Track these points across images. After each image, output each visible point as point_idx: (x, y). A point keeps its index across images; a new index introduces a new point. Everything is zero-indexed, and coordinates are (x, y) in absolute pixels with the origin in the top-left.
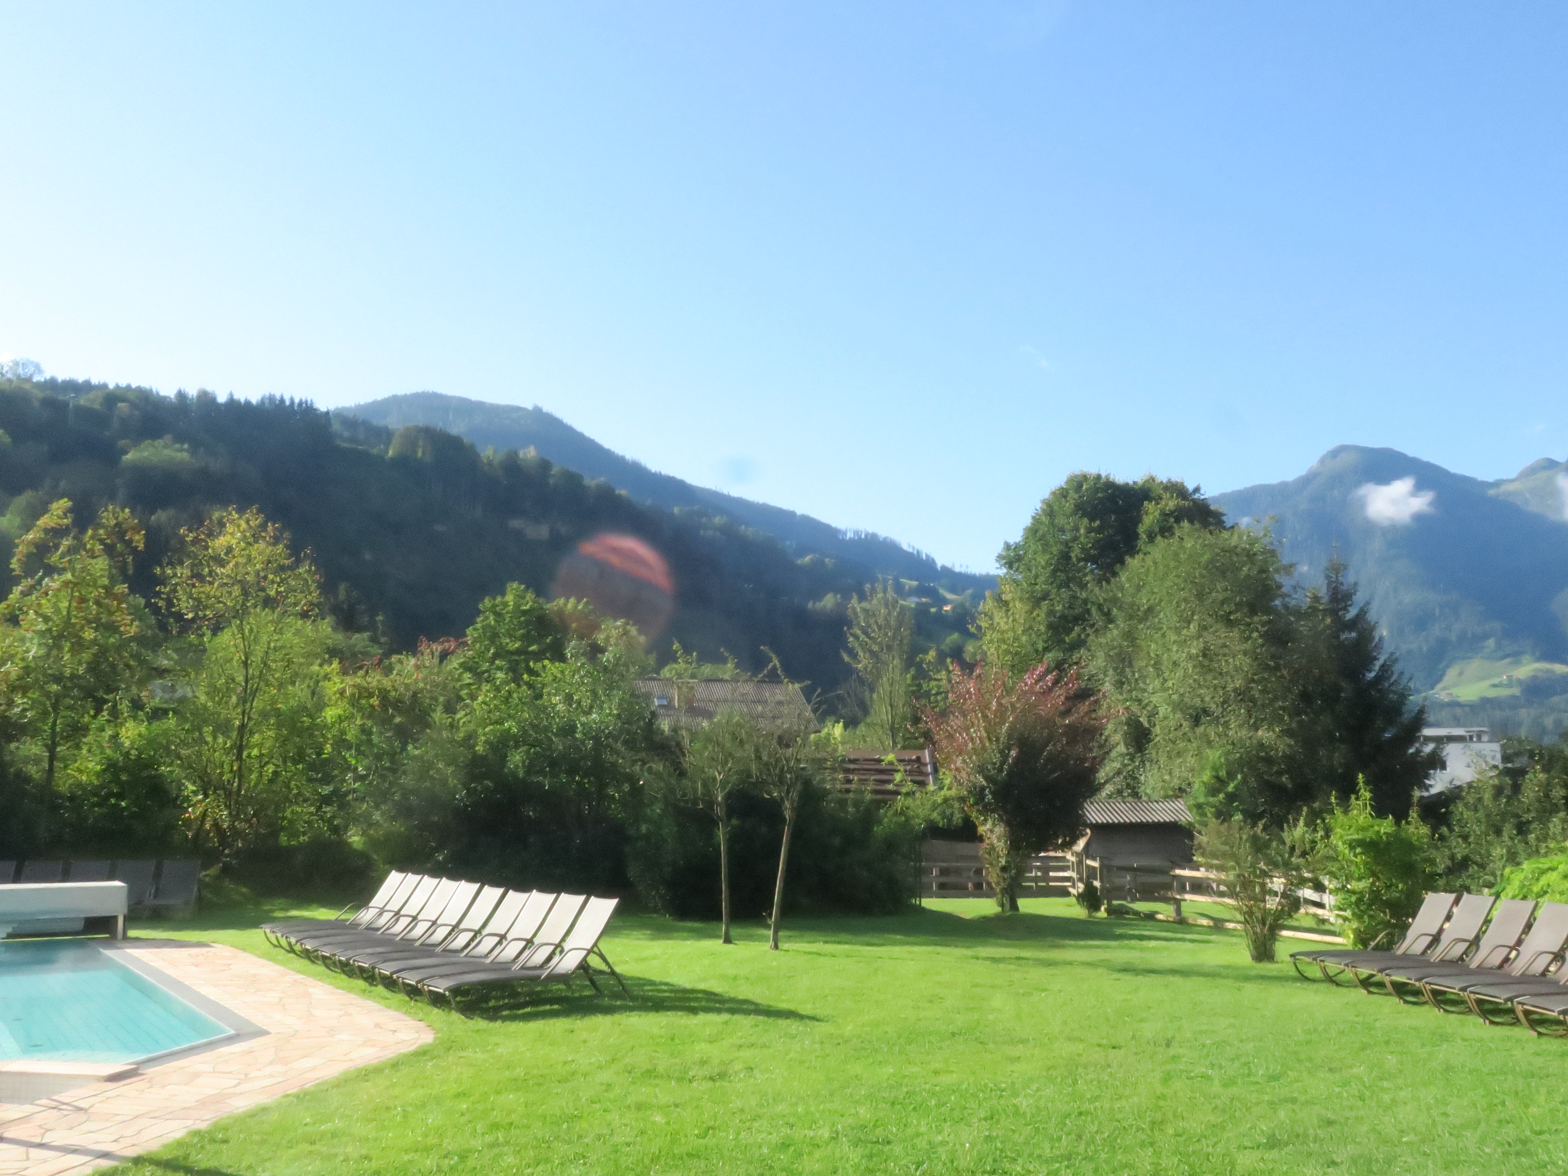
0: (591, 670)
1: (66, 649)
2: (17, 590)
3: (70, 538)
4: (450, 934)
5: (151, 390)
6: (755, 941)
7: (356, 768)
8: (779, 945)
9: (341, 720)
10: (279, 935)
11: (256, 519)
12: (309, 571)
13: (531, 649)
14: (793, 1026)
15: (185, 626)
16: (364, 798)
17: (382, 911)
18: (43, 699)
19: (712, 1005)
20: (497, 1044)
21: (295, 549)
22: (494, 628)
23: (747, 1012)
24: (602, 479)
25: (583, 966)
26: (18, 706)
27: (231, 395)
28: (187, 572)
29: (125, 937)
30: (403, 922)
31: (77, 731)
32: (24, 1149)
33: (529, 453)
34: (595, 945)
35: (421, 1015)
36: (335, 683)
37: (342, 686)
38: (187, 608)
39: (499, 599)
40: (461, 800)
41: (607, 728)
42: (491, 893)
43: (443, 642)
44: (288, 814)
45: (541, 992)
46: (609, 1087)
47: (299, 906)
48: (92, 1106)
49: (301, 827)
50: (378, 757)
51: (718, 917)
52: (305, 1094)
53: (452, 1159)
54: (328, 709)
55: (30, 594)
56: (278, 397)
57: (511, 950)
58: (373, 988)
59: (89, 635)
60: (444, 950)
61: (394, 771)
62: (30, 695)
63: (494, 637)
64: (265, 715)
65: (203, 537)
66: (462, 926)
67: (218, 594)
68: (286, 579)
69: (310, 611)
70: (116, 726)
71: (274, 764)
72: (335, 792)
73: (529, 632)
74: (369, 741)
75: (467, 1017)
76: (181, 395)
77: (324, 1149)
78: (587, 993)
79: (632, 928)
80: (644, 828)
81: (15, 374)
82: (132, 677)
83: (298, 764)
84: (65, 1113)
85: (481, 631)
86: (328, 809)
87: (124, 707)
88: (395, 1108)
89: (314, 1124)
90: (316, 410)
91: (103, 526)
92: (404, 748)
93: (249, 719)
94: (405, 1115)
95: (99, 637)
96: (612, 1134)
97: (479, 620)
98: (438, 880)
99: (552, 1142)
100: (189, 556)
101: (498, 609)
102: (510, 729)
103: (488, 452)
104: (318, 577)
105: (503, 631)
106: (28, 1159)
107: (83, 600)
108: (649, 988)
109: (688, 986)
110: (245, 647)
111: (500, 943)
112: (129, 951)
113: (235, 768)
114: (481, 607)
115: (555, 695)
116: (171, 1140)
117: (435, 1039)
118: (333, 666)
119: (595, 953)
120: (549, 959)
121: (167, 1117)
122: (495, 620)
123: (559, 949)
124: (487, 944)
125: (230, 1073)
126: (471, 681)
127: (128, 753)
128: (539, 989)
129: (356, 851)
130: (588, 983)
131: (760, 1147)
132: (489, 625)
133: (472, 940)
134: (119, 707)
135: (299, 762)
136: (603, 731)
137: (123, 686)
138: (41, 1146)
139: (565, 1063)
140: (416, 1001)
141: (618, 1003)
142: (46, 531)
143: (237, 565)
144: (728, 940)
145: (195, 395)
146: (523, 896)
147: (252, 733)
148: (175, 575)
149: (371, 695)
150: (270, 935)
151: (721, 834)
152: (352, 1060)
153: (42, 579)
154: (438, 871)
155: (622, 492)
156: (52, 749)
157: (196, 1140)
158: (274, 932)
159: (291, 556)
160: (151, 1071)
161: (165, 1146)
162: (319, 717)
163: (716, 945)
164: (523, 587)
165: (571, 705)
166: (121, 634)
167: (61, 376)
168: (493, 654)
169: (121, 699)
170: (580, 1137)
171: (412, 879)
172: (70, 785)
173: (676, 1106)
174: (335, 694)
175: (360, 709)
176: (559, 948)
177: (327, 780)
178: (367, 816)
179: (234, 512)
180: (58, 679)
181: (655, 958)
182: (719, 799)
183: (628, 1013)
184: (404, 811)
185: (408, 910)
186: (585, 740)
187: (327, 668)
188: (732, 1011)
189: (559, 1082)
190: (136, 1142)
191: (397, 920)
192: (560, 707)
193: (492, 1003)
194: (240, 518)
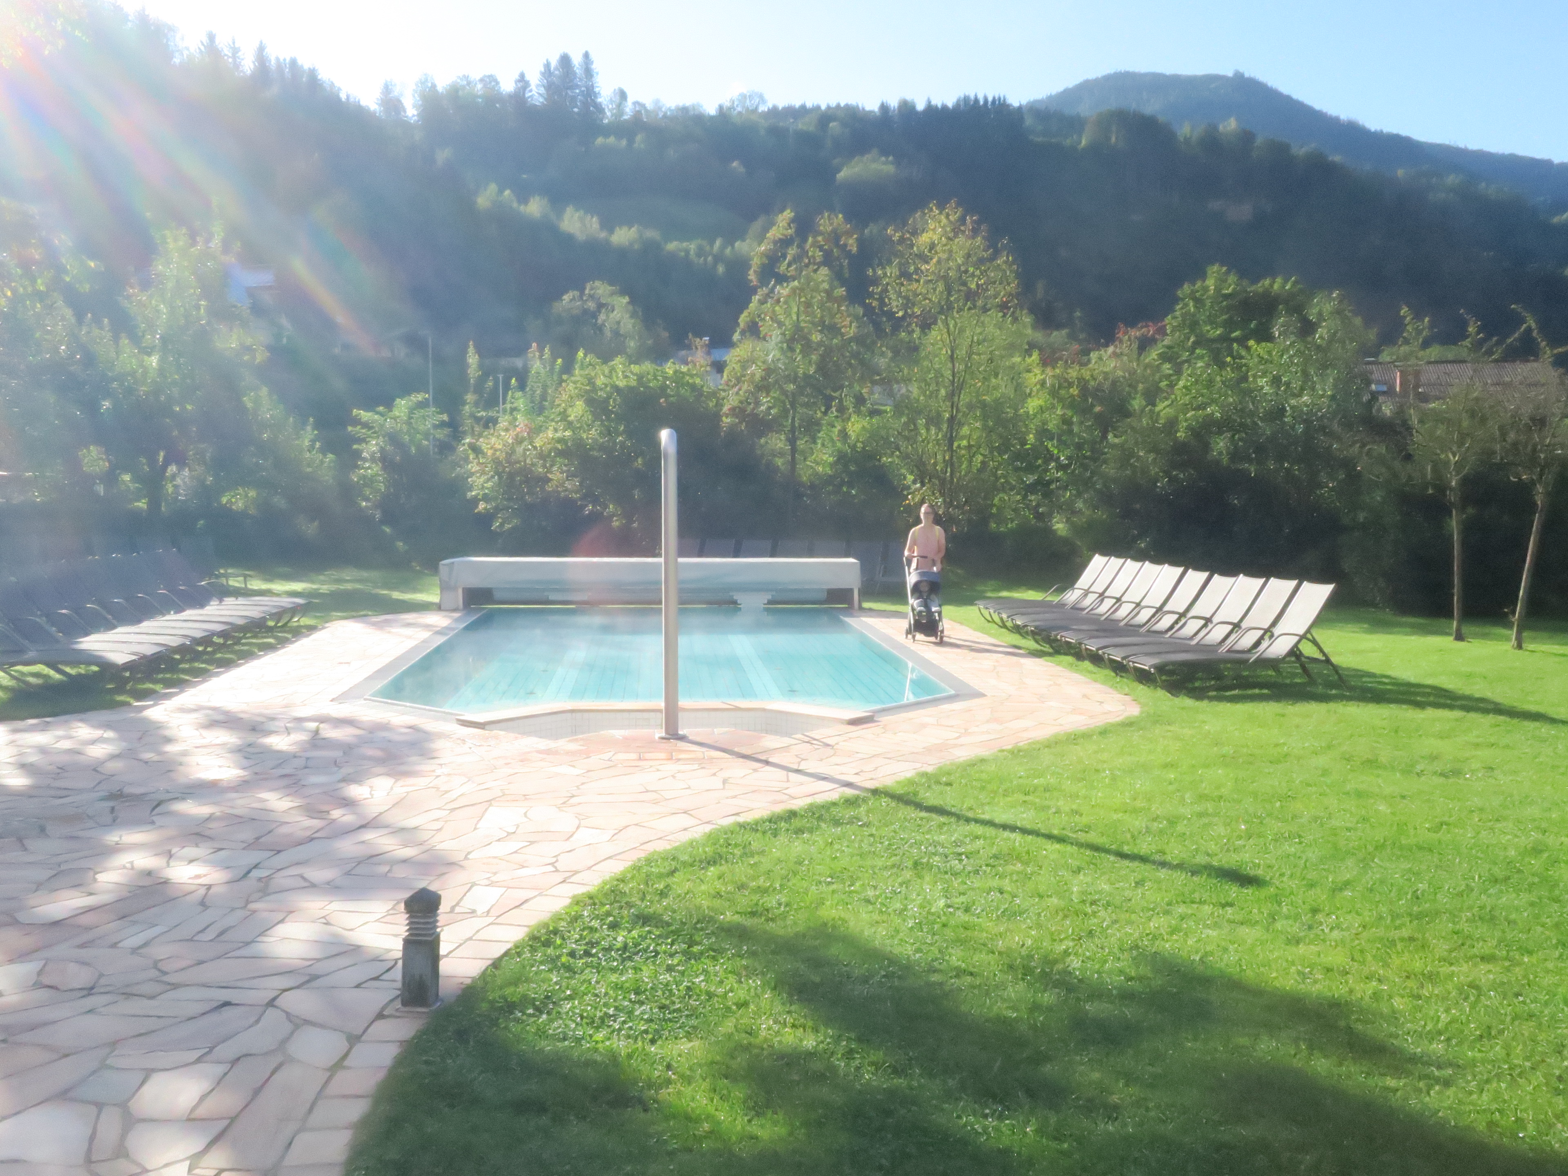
0: (1302, 348)
1: (798, 351)
2: (756, 298)
3: (794, 247)
4: (1153, 616)
5: (858, 106)
6: (1491, 640)
7: (1059, 458)
8: (1524, 645)
9: (1042, 410)
10: (992, 611)
11: (956, 213)
12: (1006, 262)
13: (1234, 335)
14: (1545, 729)
15: (898, 324)
16: (1067, 486)
17: (1087, 592)
18: (783, 398)
19: (1442, 701)
20: (1204, 722)
21: (992, 243)
22: (1194, 315)
23: (1486, 711)
24: (1313, 145)
25: (1294, 653)
26: (763, 405)
27: (929, 102)
28: (896, 272)
29: (861, 608)
30: (1108, 604)
31: (811, 427)
32: (785, 772)
33: (1230, 125)
34: (1308, 631)
35: (1127, 690)
36: (1035, 375)
37: (1042, 377)
38: (897, 306)
39: (1199, 284)
40: (1162, 488)
41: (1320, 410)
42: (1196, 577)
43: (1142, 327)
44: (996, 501)
45: (1247, 676)
46: (1325, 772)
47: (1009, 588)
48: (837, 744)
49: (1010, 514)
50: (1079, 447)
51: (1449, 615)
52: (1019, 751)
53: (1160, 823)
54: (1029, 400)
55: (766, 302)
56: (972, 97)
57: (1217, 634)
58: (1080, 663)
59: (816, 337)
60: (1148, 631)
61: (1095, 460)
62: (772, 394)
63: (1194, 325)
64: (971, 407)
65: (908, 236)
66: (1166, 608)
67: (924, 291)
68: (985, 271)
69: (1009, 302)
70: (843, 421)
71: (982, 454)
72: (1038, 482)
73: (1231, 318)
74: (1070, 432)
75: (1172, 695)
76: (884, 108)
77: (1037, 800)
78: (1298, 680)
79: (1346, 621)
80: (1361, 517)
81: (743, 107)
82: (854, 374)
83: (1004, 454)
84: (816, 747)
85: (1180, 319)
86: (1033, 497)
87: (849, 402)
88: (1104, 770)
89: (1028, 777)
90: (1008, 106)
91: (821, 233)
92: (1104, 437)
93: (958, 410)
94: (1114, 778)
95: (824, 339)
96: (1330, 818)
97: (1178, 307)
98: (1140, 564)
99: (1264, 818)
100: (896, 256)
101: (1198, 295)
102: (1213, 414)
103: (1185, 130)
104: (1015, 267)
105: (1203, 317)
106: (788, 781)
107: (808, 305)
108: (1368, 679)
109: (1413, 680)
110: (950, 342)
111: (1205, 625)
112: (864, 619)
113: (947, 458)
114: (1179, 293)
115: (1261, 377)
116: (902, 778)
117: (1142, 713)
118: (1033, 357)
119: (1309, 640)
120: (1257, 644)
121: (899, 758)
122: (1195, 307)
123: (1269, 634)
124: (1192, 626)
125: (952, 726)
126: (1171, 372)
127: (855, 446)
128: (1246, 673)
129: (1061, 537)
130: (1299, 671)
131: (1505, 848)
132: (1188, 313)
133: (1176, 622)
134: (845, 404)
135: (1005, 453)
136: (1316, 414)
137: (847, 383)
138: (798, 771)
139: (1276, 745)
140: (1121, 676)
141: (1334, 692)
142: (775, 242)
143: (939, 262)
144: (1459, 637)
145: (896, 105)
146: (1229, 580)
147: (961, 425)
148: (885, 274)
149: (1071, 385)
150: (984, 612)
151: (1454, 524)
152: (1061, 725)
153: (774, 287)
154: (1140, 556)
155: (1337, 158)
156: (792, 441)
157: (924, 780)
158: (987, 608)
159: (989, 247)
160: (885, 719)
161: (898, 782)
162: (1022, 408)
163: (1446, 642)
164: (1224, 269)
165: (1279, 388)
166: (842, 335)
167: (781, 104)
168: (1193, 342)
169: (846, 395)
170: (1294, 817)
171: (1115, 562)
172: (810, 475)
173: (1403, 797)
174: (1035, 385)
175: (1061, 400)
176: (1268, 632)
177: (1031, 468)
178: (1070, 504)
179: (934, 208)
180: (794, 379)
181: (1374, 651)
182: (1453, 483)
183: (1344, 702)
184: (1106, 498)
185: (1112, 592)
186: (1295, 424)
187: (1029, 360)
188: (1467, 709)
189: (1271, 762)
190: (874, 777)
191: (1102, 601)
192: (1267, 389)
193: (1197, 684)
194: (941, 213)
